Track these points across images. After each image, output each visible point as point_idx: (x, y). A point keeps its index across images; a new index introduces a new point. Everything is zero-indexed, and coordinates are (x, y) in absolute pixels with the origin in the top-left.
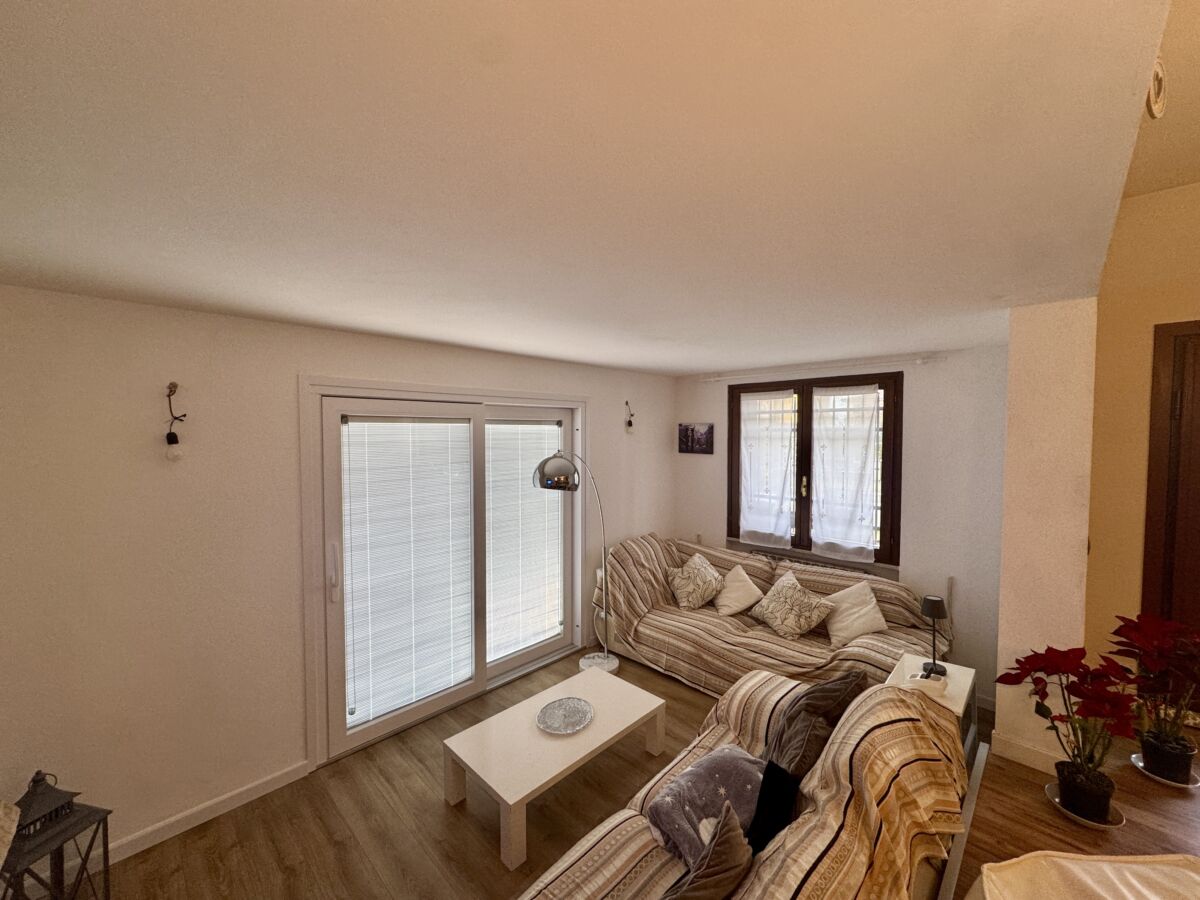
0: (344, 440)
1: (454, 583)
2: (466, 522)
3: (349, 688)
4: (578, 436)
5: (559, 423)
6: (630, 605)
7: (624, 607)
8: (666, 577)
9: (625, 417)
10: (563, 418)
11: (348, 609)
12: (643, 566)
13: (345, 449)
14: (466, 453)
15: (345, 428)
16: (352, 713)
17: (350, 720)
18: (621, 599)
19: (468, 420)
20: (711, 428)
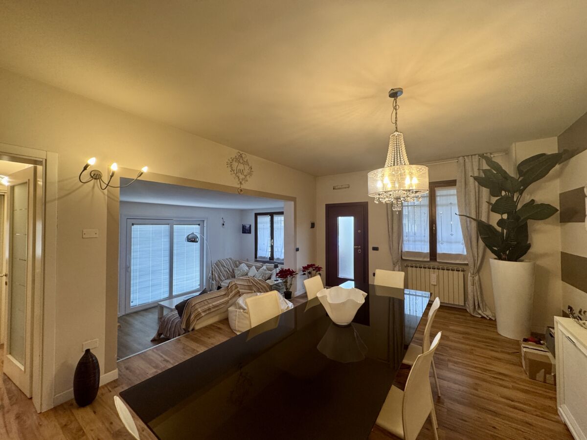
0: (133, 230)
1: (163, 270)
2: (167, 253)
3: (132, 296)
4: (205, 228)
5: (199, 225)
6: (219, 277)
7: (217, 278)
8: (233, 270)
9: (222, 222)
10: (200, 223)
11: (132, 274)
12: (225, 267)
13: (133, 232)
14: (168, 233)
15: (133, 227)
16: (132, 302)
17: (132, 304)
18: (217, 276)
19: (169, 224)
20: (250, 226)
